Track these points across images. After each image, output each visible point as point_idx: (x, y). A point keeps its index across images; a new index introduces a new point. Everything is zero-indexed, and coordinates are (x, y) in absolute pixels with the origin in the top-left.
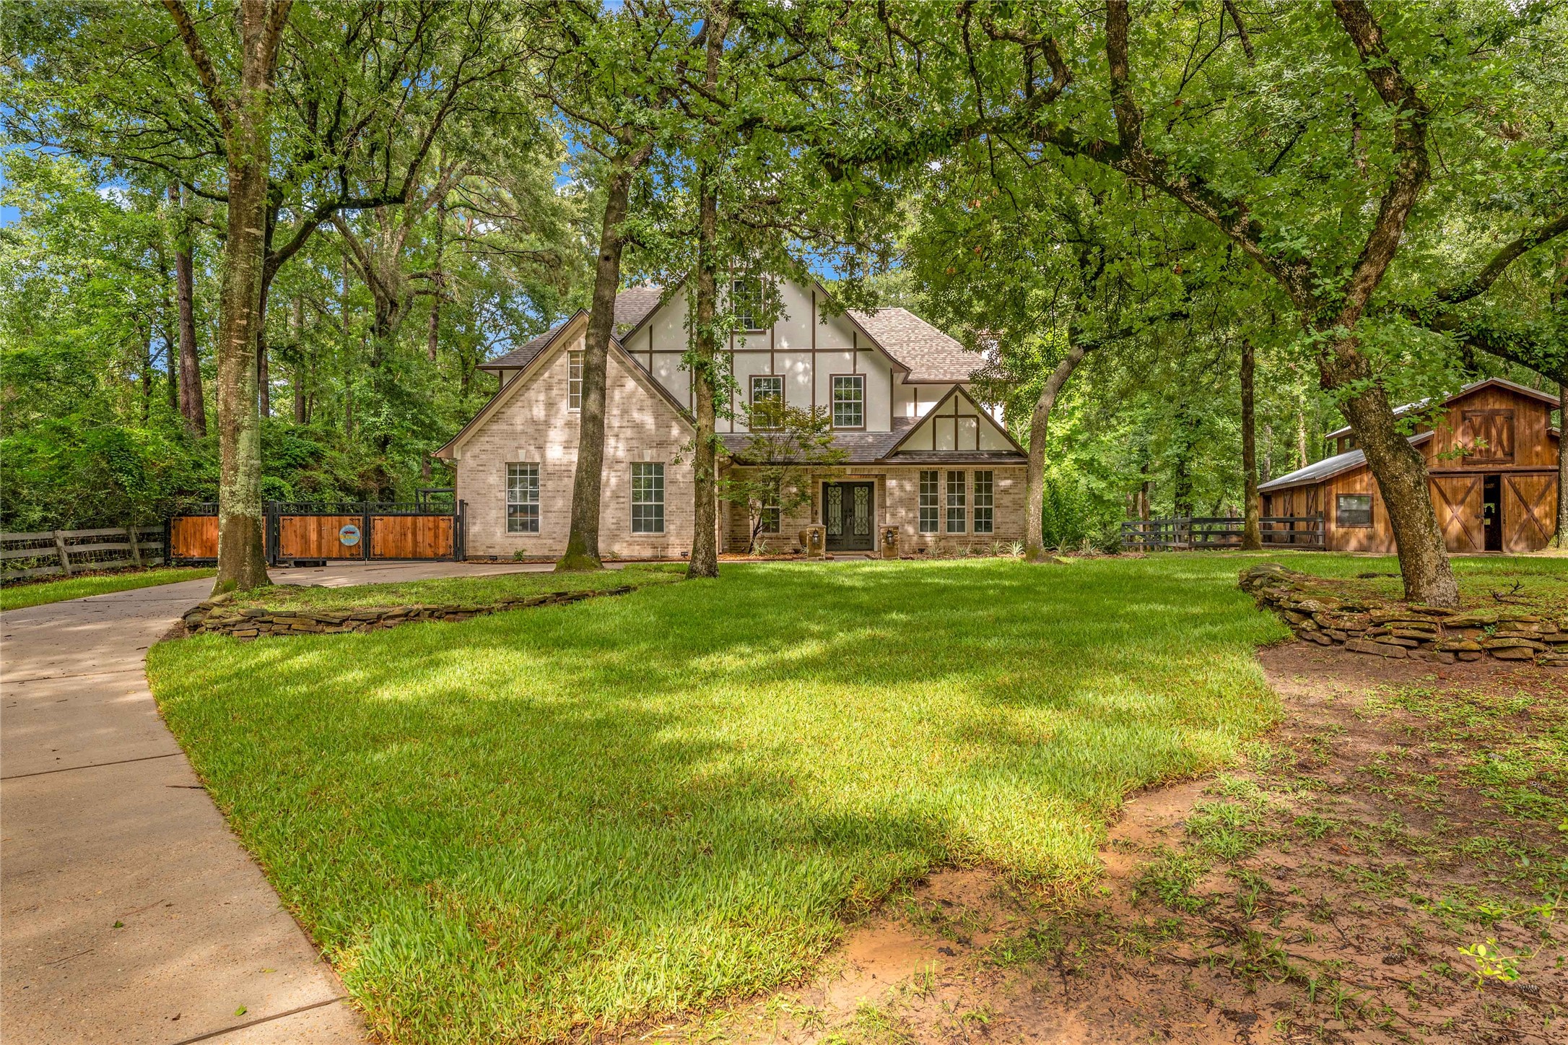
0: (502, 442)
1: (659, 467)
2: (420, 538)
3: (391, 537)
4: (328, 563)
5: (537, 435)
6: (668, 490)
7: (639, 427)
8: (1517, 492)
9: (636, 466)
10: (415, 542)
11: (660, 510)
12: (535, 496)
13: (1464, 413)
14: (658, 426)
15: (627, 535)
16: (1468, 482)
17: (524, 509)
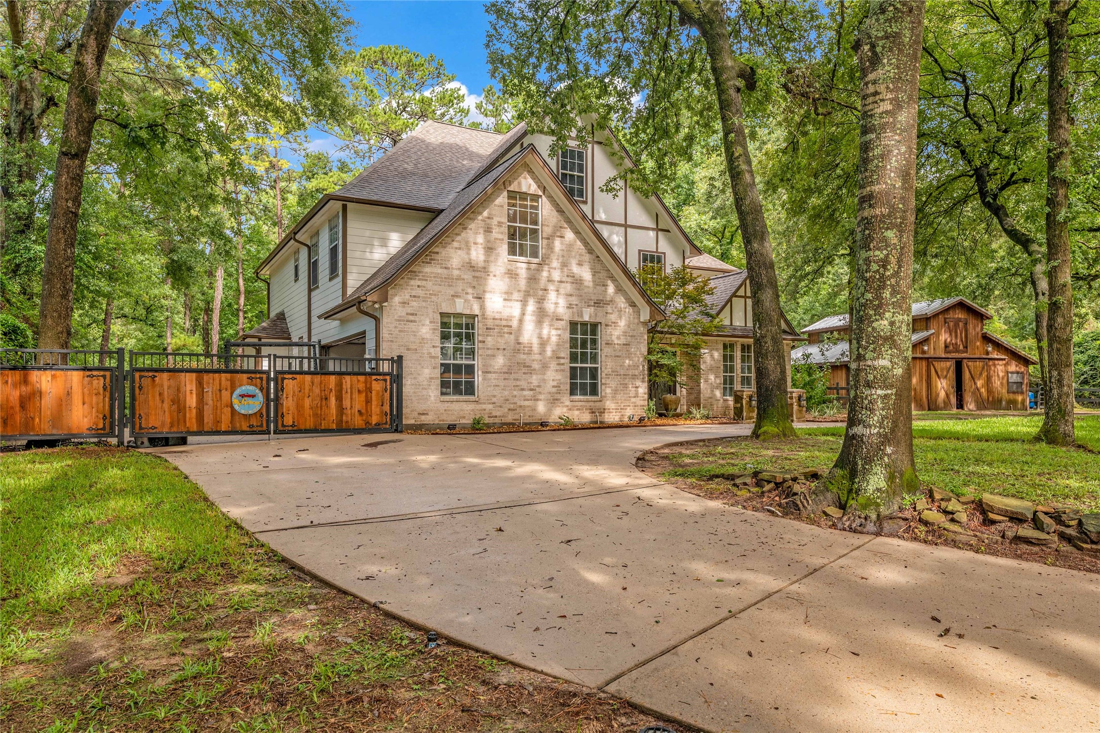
0: (436, 288)
1: (594, 326)
2: (347, 403)
3: (307, 402)
4: (190, 439)
5: (475, 283)
6: (604, 352)
7: (577, 282)
8: (970, 372)
9: (573, 325)
10: (341, 409)
11: (594, 373)
12: (471, 353)
13: (945, 319)
14: (596, 284)
15: (566, 399)
16: (948, 364)
17: (458, 369)
